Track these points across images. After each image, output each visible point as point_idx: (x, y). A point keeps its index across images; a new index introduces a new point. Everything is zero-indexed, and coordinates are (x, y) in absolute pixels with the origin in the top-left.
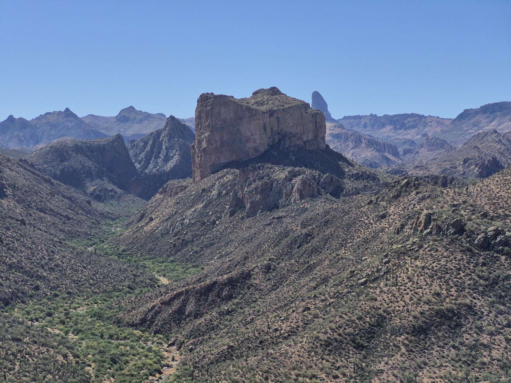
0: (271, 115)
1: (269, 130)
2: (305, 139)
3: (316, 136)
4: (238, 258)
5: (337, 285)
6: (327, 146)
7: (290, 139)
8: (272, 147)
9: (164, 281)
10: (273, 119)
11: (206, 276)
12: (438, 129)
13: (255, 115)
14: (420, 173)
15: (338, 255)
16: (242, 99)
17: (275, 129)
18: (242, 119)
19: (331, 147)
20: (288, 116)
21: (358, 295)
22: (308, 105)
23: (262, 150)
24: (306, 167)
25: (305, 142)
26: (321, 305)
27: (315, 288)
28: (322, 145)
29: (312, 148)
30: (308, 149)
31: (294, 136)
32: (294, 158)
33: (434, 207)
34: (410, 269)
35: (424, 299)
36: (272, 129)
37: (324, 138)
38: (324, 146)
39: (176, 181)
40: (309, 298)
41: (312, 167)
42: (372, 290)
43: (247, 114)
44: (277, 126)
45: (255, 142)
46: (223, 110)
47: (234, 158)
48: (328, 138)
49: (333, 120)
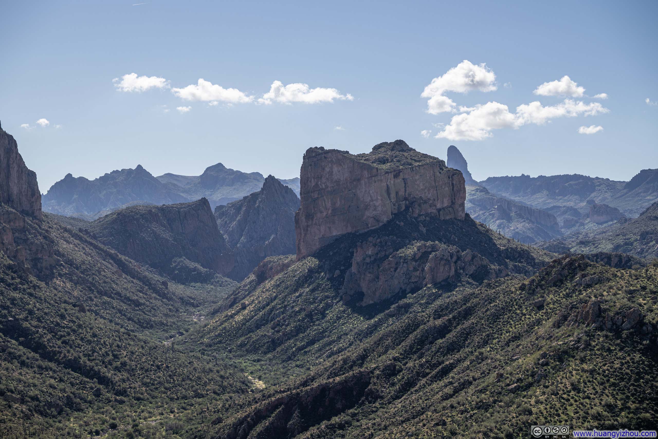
0: (396, 176)
1: (393, 195)
2: (439, 206)
3: (453, 203)
4: (354, 356)
5: (481, 391)
6: (467, 215)
7: (420, 205)
8: (397, 215)
9: (260, 385)
10: (399, 181)
11: (313, 379)
12: (608, 195)
13: (376, 175)
14: (586, 250)
15: (481, 353)
16: (359, 155)
17: (401, 193)
18: (359, 180)
19: (472, 217)
20: (417, 177)
21: (508, 405)
22: (443, 162)
23: (385, 219)
24: (440, 241)
25: (439, 210)
26: (459, 417)
27: (451, 396)
28: (461, 213)
29: (448, 218)
30: (442, 218)
31: (425, 202)
32: (424, 230)
33: (605, 293)
34: (574, 372)
35: (593, 412)
36: (397, 193)
37: (463, 205)
38: (463, 215)
39: (275, 258)
40: (444, 408)
41: (449, 242)
42: (525, 400)
43: (366, 173)
44: (403, 190)
45: (375, 210)
46: (335, 169)
47: (350, 230)
48: (468, 205)
49: (474, 183)
